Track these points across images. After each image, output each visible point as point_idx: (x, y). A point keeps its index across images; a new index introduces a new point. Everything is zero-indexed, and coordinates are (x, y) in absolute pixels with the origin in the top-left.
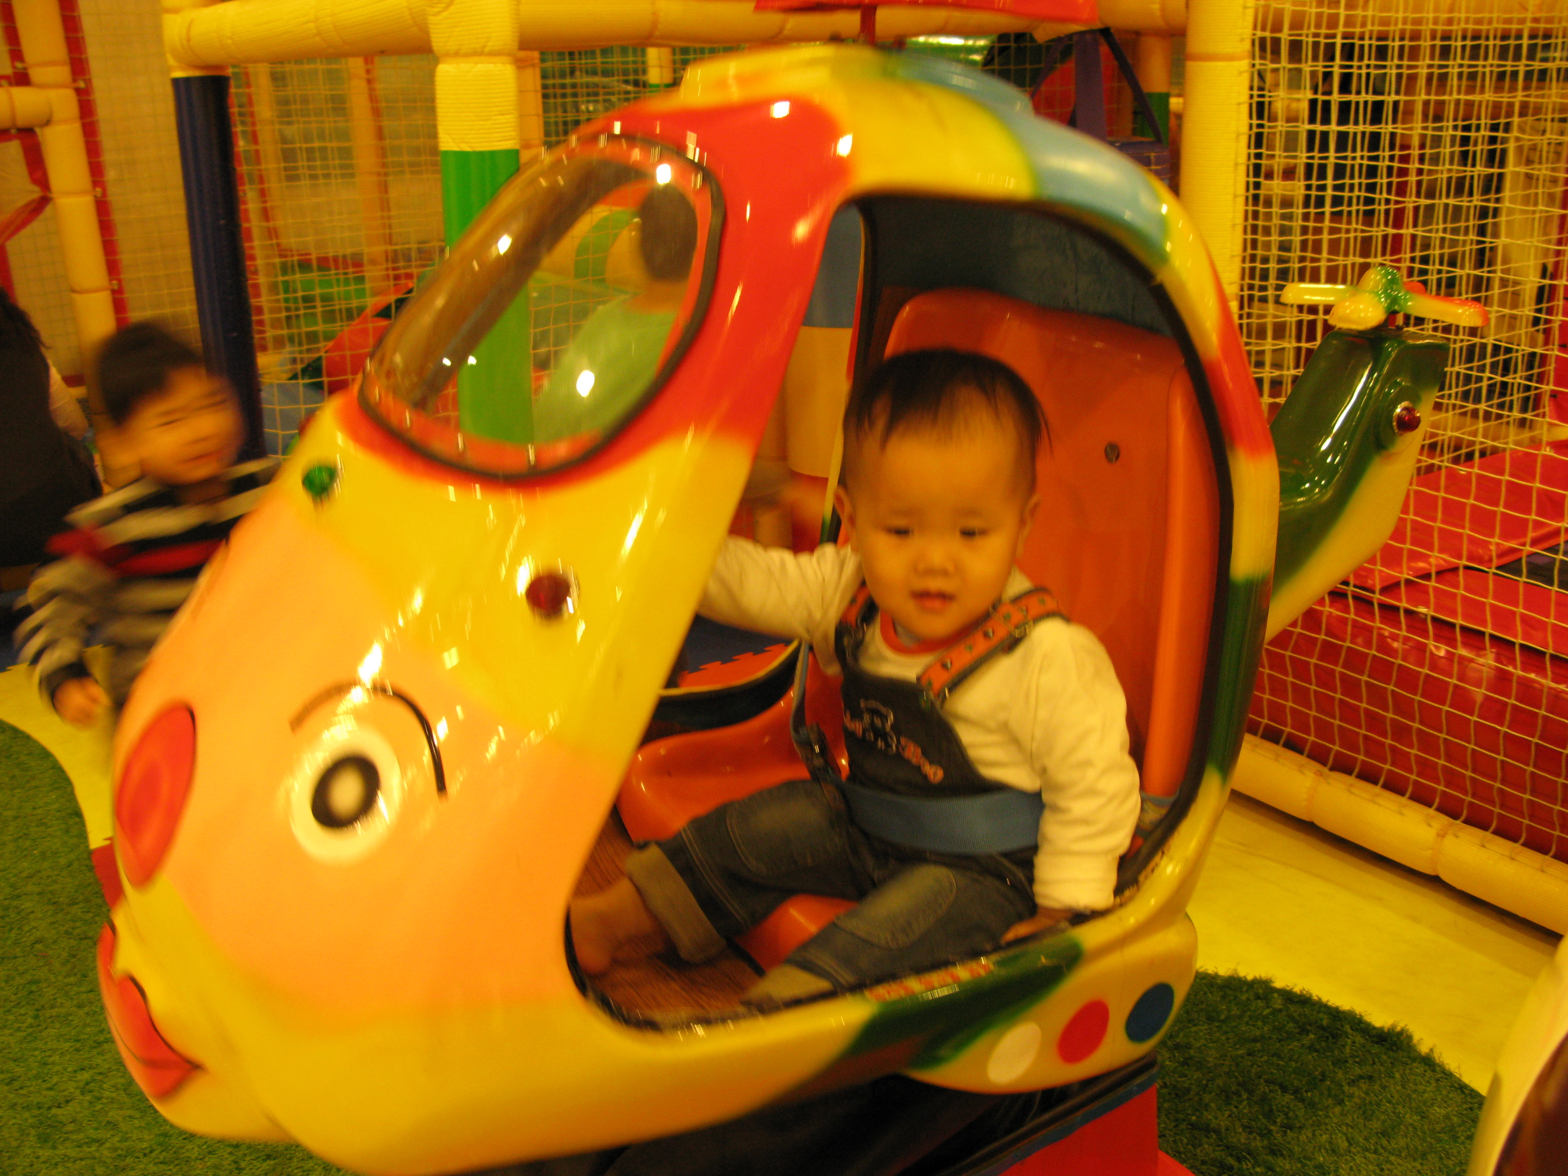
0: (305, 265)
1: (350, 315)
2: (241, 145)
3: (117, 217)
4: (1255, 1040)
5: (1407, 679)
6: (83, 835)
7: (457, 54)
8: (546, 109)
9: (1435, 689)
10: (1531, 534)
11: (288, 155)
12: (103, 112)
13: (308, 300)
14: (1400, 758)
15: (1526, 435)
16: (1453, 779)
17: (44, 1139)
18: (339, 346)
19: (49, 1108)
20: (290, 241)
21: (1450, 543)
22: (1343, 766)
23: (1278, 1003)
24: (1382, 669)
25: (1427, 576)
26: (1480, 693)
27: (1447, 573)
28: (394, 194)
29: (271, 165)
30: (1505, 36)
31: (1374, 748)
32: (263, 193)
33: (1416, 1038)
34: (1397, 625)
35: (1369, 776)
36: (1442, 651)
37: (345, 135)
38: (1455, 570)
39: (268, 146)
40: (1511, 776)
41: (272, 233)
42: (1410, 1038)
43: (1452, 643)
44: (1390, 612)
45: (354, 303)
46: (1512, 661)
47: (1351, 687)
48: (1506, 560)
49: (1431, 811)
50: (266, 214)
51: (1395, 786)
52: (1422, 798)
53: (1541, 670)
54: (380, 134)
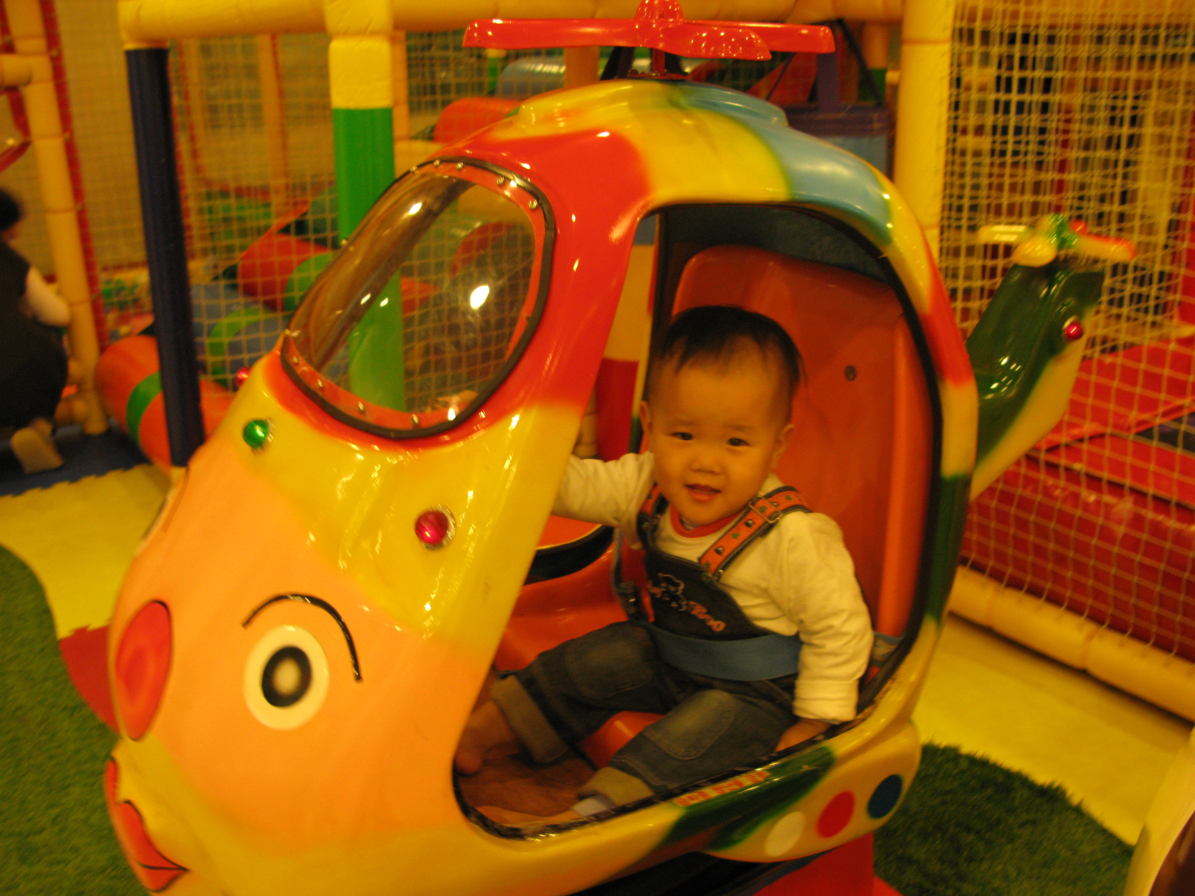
0: (225, 193)
1: (259, 231)
2: (176, 100)
3: (83, 155)
4: (947, 792)
5: (1065, 519)
6: (51, 627)
7: (346, 34)
8: (410, 76)
9: (1086, 527)
10: (1161, 410)
11: (213, 110)
12: (71, 74)
13: (227, 220)
14: (1058, 579)
15: (1156, 333)
16: (1098, 595)
17: (23, 860)
18: (250, 256)
19: (28, 836)
20: (213, 174)
21: (1100, 415)
22: (1015, 584)
23: (964, 765)
24: (1045, 512)
25: (1081, 440)
26: (1121, 530)
27: (1096, 438)
28: (294, 139)
29: (198, 117)
30: (1124, 27)
31: (1039, 571)
32: (192, 139)
33: (1069, 792)
34: (1057, 476)
35: (1035, 592)
36: (1092, 498)
37: (255, 94)
38: (1102, 436)
39: (196, 102)
40: (1143, 594)
41: (198, 169)
42: (1064, 793)
43: (1099, 490)
44: (1052, 468)
45: (263, 223)
46: (1145, 506)
47: (1023, 525)
48: (1142, 428)
49: (1082, 619)
50: (195, 154)
51: (1054, 600)
52: (1075, 609)
53: (1168, 514)
54: (281, 93)
